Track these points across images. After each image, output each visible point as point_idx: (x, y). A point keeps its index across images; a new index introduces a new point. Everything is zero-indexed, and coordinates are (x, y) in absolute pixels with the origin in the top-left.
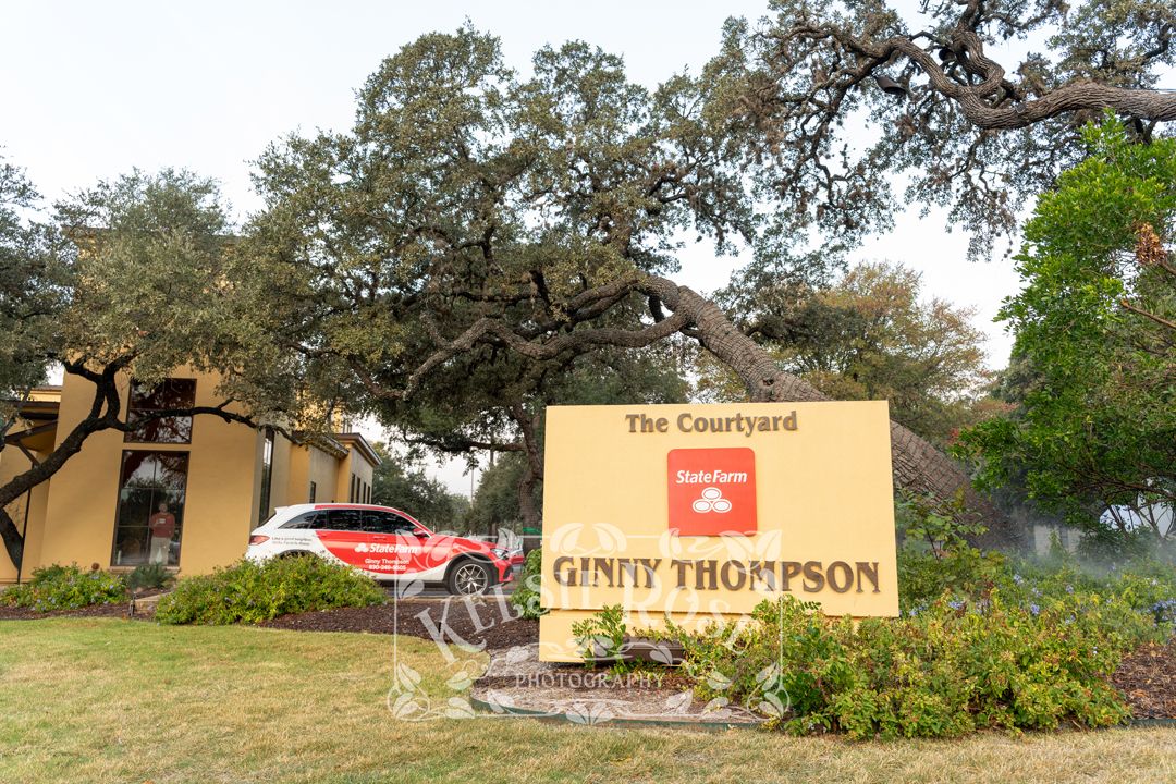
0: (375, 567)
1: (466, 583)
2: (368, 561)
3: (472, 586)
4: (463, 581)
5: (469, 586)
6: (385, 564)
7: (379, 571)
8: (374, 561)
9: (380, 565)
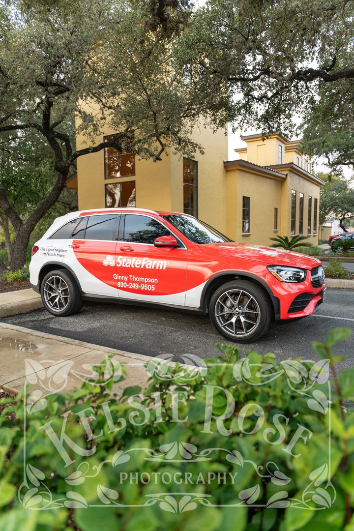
0: (123, 285)
1: (231, 316)
2: (116, 277)
3: (238, 321)
4: (227, 311)
5: (233, 320)
6: (133, 282)
7: (127, 289)
8: (122, 277)
9: (129, 281)
